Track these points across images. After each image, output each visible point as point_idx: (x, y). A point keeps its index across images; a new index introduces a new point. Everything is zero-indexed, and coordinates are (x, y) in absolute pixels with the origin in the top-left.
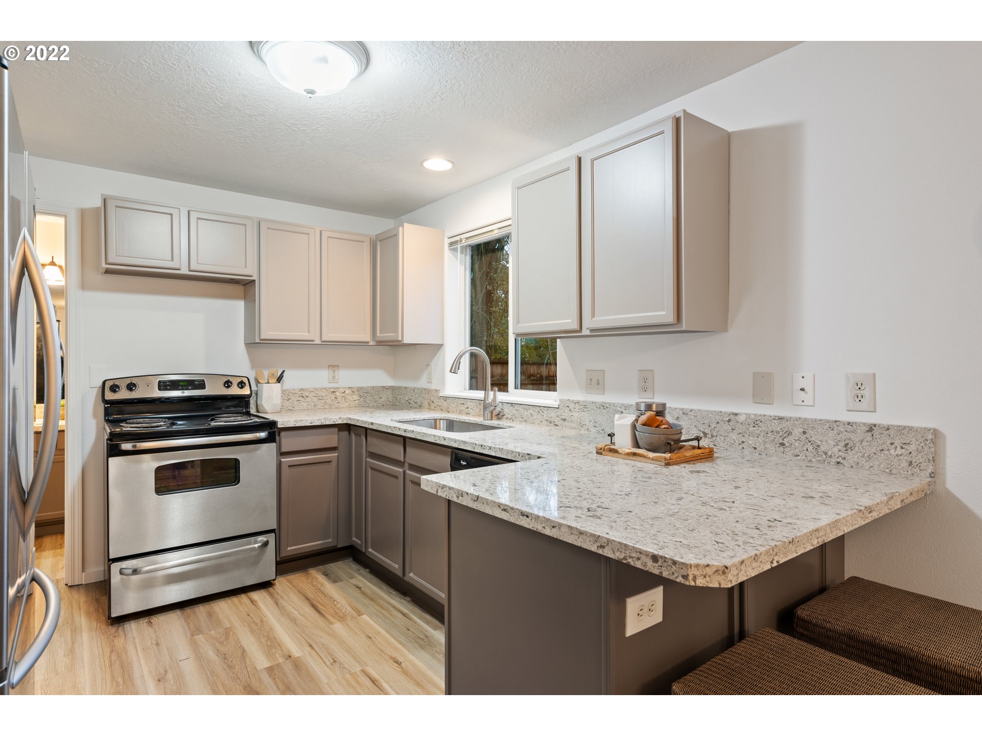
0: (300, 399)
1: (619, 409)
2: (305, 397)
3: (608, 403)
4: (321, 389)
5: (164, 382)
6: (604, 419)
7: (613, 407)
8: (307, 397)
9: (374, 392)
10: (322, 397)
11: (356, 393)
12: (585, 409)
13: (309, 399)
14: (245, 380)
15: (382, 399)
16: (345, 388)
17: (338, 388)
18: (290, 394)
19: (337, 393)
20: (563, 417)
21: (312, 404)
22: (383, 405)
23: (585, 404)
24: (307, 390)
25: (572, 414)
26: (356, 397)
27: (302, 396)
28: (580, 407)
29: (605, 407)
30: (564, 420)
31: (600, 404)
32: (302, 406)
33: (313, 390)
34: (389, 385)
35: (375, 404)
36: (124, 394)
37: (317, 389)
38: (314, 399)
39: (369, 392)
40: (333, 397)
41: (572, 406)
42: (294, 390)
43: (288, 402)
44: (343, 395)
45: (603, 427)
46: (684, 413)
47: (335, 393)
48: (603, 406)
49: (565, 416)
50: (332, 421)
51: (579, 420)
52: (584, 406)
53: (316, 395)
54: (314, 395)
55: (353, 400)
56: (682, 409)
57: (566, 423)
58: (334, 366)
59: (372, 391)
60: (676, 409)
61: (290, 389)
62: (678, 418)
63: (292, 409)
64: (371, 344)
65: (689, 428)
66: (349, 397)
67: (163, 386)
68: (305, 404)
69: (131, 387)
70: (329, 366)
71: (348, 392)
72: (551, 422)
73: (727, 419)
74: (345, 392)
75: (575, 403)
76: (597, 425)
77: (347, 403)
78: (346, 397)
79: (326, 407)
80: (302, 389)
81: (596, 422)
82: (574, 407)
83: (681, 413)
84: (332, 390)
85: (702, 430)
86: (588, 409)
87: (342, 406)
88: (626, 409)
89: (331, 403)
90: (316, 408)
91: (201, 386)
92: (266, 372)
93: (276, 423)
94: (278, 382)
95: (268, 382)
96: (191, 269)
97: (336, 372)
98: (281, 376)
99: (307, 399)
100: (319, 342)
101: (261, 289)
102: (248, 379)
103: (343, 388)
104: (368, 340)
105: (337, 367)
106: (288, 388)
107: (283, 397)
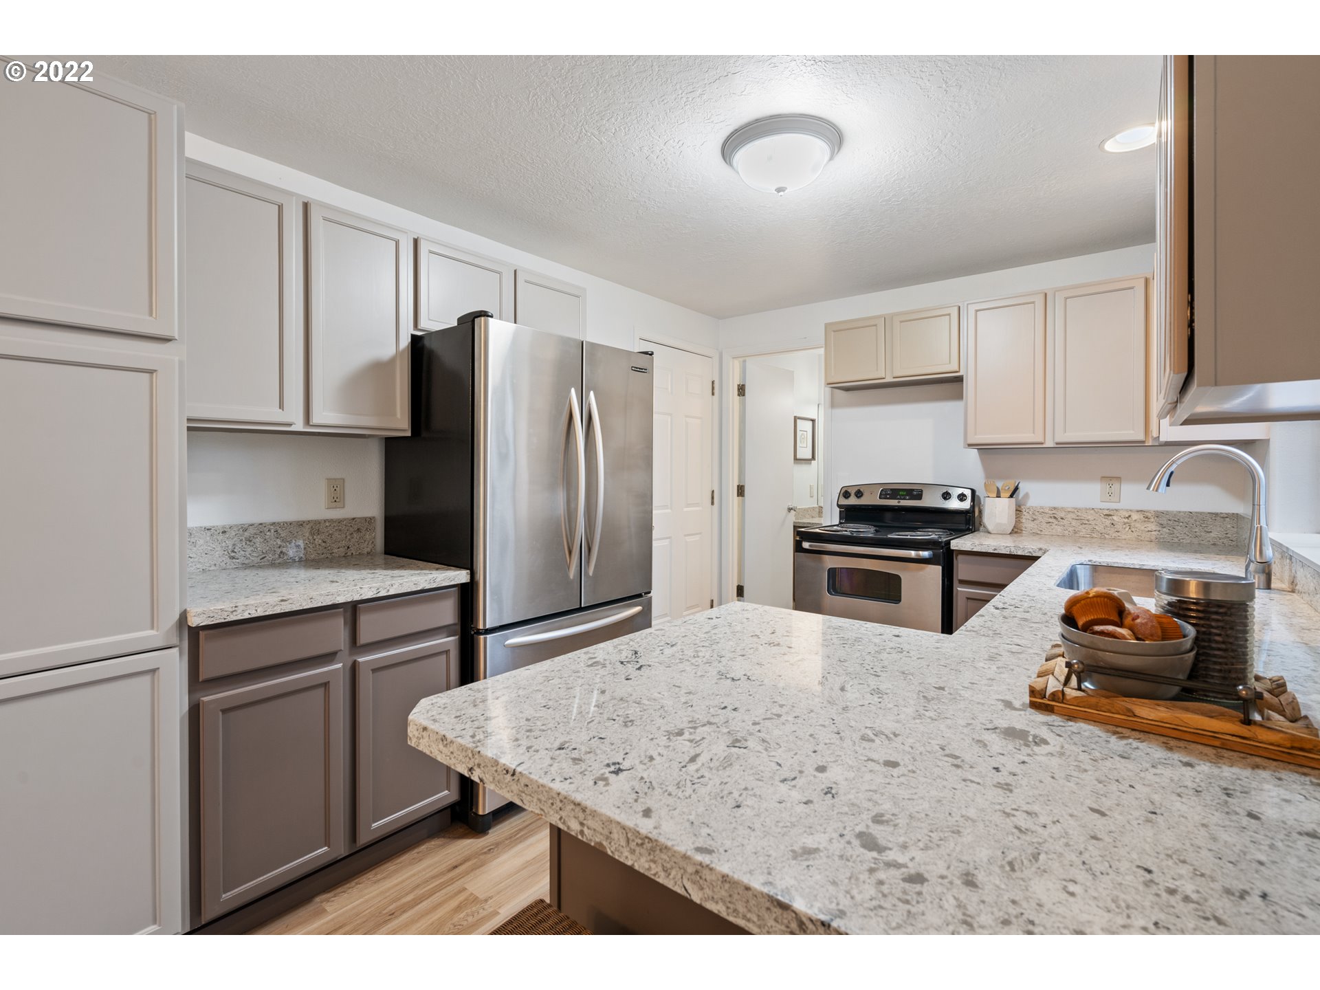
0: (1050, 520)
2: (1059, 519)
4: (1086, 509)
5: (886, 491)
8: (1062, 519)
9: (1192, 521)
10: (1088, 520)
11: (1152, 520)
13: (1065, 522)
14: (968, 492)
15: (1212, 534)
16: (1131, 511)
17: (1117, 510)
18: (1037, 513)
19: (1115, 518)
21: (1071, 529)
22: (1214, 544)
24: (1062, 509)
26: (1152, 526)
27: (1055, 518)
32: (1054, 531)
33: (1073, 510)
34: (1231, 512)
35: (1196, 541)
36: (853, 501)
37: (1078, 510)
38: (1074, 523)
39: (1181, 520)
40: (1108, 522)
42: (1042, 508)
43: (1032, 523)
44: (1126, 520)
47: (1110, 517)
50: (1026, 551)
53: (1077, 518)
54: (1074, 516)
55: (1146, 529)
58: (1111, 478)
59: (1187, 520)
61: (1036, 507)
63: (1039, 532)
64: (1150, 444)
66: (1138, 525)
67: (884, 495)
68: (1059, 529)
69: (859, 494)
70: (1103, 478)
71: (1135, 516)
74: (1130, 516)
77: (1135, 534)
78: (1132, 524)
79: (1094, 535)
80: (1055, 508)
84: (1107, 512)
87: (1124, 537)
89: (1103, 531)
90: (1077, 535)
91: (919, 496)
92: (1000, 484)
93: (948, 543)
94: (1011, 496)
95: (998, 496)
96: (895, 375)
97: (1116, 486)
98: (1016, 489)
99: (1062, 522)
100: (1052, 445)
101: (969, 385)
102: (973, 492)
103: (1127, 511)
104: (1141, 437)
105: (1119, 479)
106: (1034, 505)
107: (1026, 517)
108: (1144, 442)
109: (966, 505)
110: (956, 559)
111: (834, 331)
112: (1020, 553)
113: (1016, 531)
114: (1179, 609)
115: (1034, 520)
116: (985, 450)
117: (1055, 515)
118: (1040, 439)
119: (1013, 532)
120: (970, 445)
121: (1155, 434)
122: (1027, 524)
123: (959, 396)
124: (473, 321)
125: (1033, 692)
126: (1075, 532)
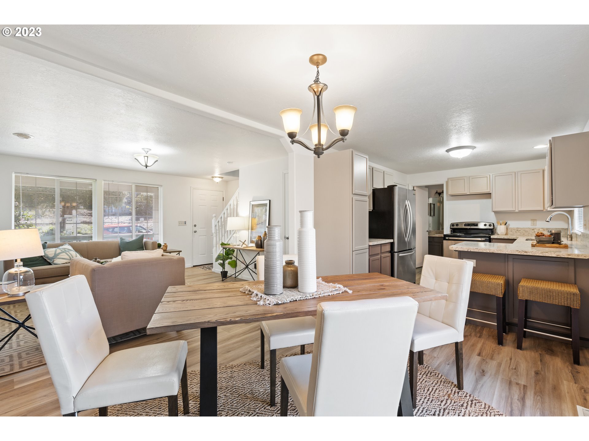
0: (516, 231)
4: (527, 228)
5: (466, 224)
10: (528, 231)
11: (546, 230)
13: (521, 232)
14: (492, 224)
17: (535, 228)
18: (512, 229)
24: (520, 228)
36: (455, 227)
37: (524, 228)
38: (523, 232)
42: (514, 228)
47: (534, 230)
50: (513, 238)
53: (524, 230)
58: (534, 220)
63: (514, 234)
64: (545, 211)
67: (465, 225)
68: (519, 234)
69: (457, 225)
70: (532, 220)
71: (541, 230)
74: (539, 230)
79: (529, 235)
80: (517, 228)
89: (532, 234)
91: (477, 225)
92: (501, 222)
93: (490, 236)
94: (505, 225)
95: (501, 225)
96: (470, 192)
97: (535, 222)
98: (506, 223)
99: (520, 232)
100: (517, 211)
101: (493, 195)
102: (493, 224)
103: (539, 228)
104: (542, 209)
105: (536, 220)
106: (511, 227)
107: (509, 230)
108: (543, 210)
109: (492, 227)
110: (492, 240)
111: (451, 180)
112: (511, 238)
113: (506, 234)
114: (552, 234)
115: (511, 231)
116: (496, 213)
117: (518, 230)
118: (515, 210)
119: (505, 235)
120: (493, 211)
121: (546, 209)
122: (509, 232)
123: (490, 198)
124: (393, 187)
125: (532, 245)
126: (524, 234)
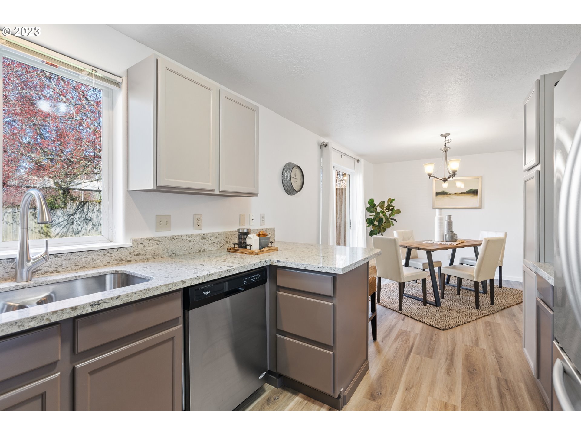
1: (185, 238)
3: (177, 236)
6: (174, 246)
7: (181, 238)
12: (159, 243)
20: (137, 253)
23: (158, 239)
25: (146, 248)
28: (154, 242)
29: (175, 239)
30: (138, 255)
31: (171, 237)
41: (146, 243)
45: (173, 252)
46: (219, 234)
48: (174, 238)
49: (139, 251)
51: (153, 252)
52: (158, 240)
56: (218, 233)
57: (140, 257)
60: (215, 233)
62: (216, 237)
65: (221, 241)
72: (122, 260)
73: (234, 234)
75: (149, 240)
76: (169, 252)
81: (168, 250)
82: (148, 243)
83: (218, 234)
85: (226, 240)
86: (161, 242)
88: (189, 238)
